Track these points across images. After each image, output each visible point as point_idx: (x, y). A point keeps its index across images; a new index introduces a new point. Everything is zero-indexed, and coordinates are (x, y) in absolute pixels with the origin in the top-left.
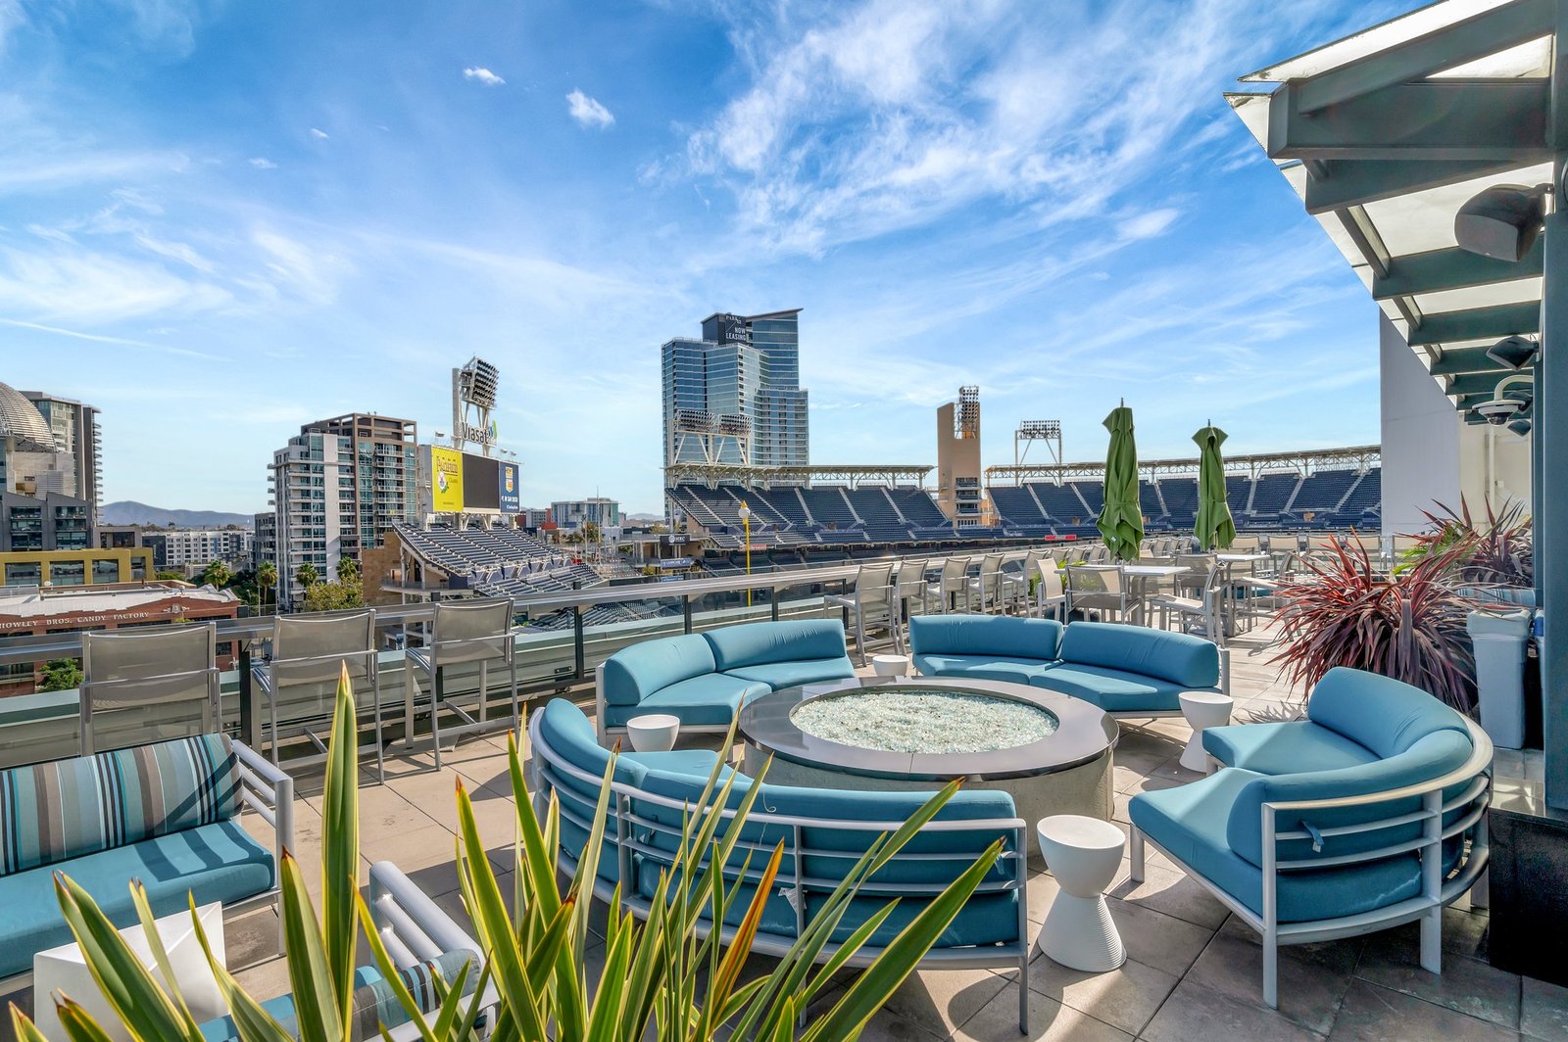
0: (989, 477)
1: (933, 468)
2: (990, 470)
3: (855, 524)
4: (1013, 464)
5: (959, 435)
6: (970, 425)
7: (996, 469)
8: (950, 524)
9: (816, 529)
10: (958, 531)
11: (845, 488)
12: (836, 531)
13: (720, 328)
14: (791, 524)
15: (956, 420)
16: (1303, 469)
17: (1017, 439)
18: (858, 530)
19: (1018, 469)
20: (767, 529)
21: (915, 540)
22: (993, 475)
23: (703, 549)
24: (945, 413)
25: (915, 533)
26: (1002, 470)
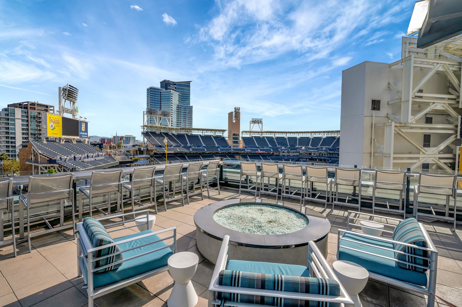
0: (242, 134)
1: (226, 130)
2: (243, 132)
3: (202, 146)
4: (249, 130)
5: (234, 121)
6: (237, 118)
7: (244, 132)
8: (230, 147)
9: (190, 147)
10: (233, 149)
11: (200, 135)
12: (196, 148)
13: (166, 84)
14: (183, 145)
15: (233, 117)
16: (323, 136)
17: (250, 123)
18: (203, 148)
19: (250, 132)
20: (175, 147)
21: (220, 151)
22: (243, 133)
23: (153, 152)
24: (230, 114)
25: (220, 149)
26: (246, 132)
